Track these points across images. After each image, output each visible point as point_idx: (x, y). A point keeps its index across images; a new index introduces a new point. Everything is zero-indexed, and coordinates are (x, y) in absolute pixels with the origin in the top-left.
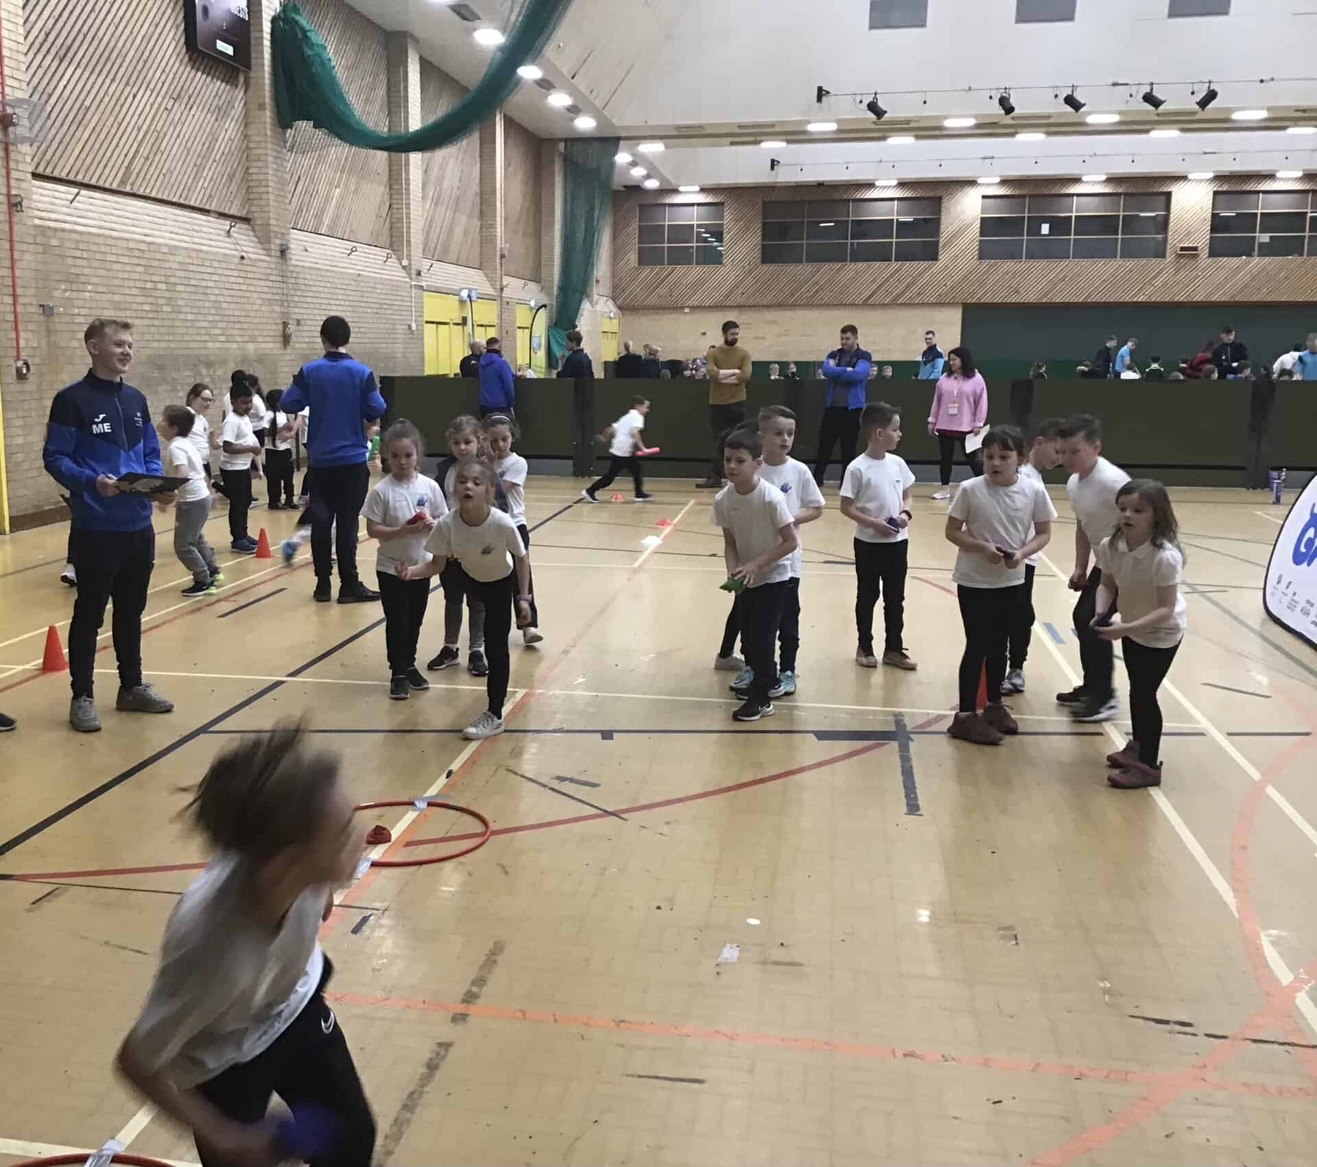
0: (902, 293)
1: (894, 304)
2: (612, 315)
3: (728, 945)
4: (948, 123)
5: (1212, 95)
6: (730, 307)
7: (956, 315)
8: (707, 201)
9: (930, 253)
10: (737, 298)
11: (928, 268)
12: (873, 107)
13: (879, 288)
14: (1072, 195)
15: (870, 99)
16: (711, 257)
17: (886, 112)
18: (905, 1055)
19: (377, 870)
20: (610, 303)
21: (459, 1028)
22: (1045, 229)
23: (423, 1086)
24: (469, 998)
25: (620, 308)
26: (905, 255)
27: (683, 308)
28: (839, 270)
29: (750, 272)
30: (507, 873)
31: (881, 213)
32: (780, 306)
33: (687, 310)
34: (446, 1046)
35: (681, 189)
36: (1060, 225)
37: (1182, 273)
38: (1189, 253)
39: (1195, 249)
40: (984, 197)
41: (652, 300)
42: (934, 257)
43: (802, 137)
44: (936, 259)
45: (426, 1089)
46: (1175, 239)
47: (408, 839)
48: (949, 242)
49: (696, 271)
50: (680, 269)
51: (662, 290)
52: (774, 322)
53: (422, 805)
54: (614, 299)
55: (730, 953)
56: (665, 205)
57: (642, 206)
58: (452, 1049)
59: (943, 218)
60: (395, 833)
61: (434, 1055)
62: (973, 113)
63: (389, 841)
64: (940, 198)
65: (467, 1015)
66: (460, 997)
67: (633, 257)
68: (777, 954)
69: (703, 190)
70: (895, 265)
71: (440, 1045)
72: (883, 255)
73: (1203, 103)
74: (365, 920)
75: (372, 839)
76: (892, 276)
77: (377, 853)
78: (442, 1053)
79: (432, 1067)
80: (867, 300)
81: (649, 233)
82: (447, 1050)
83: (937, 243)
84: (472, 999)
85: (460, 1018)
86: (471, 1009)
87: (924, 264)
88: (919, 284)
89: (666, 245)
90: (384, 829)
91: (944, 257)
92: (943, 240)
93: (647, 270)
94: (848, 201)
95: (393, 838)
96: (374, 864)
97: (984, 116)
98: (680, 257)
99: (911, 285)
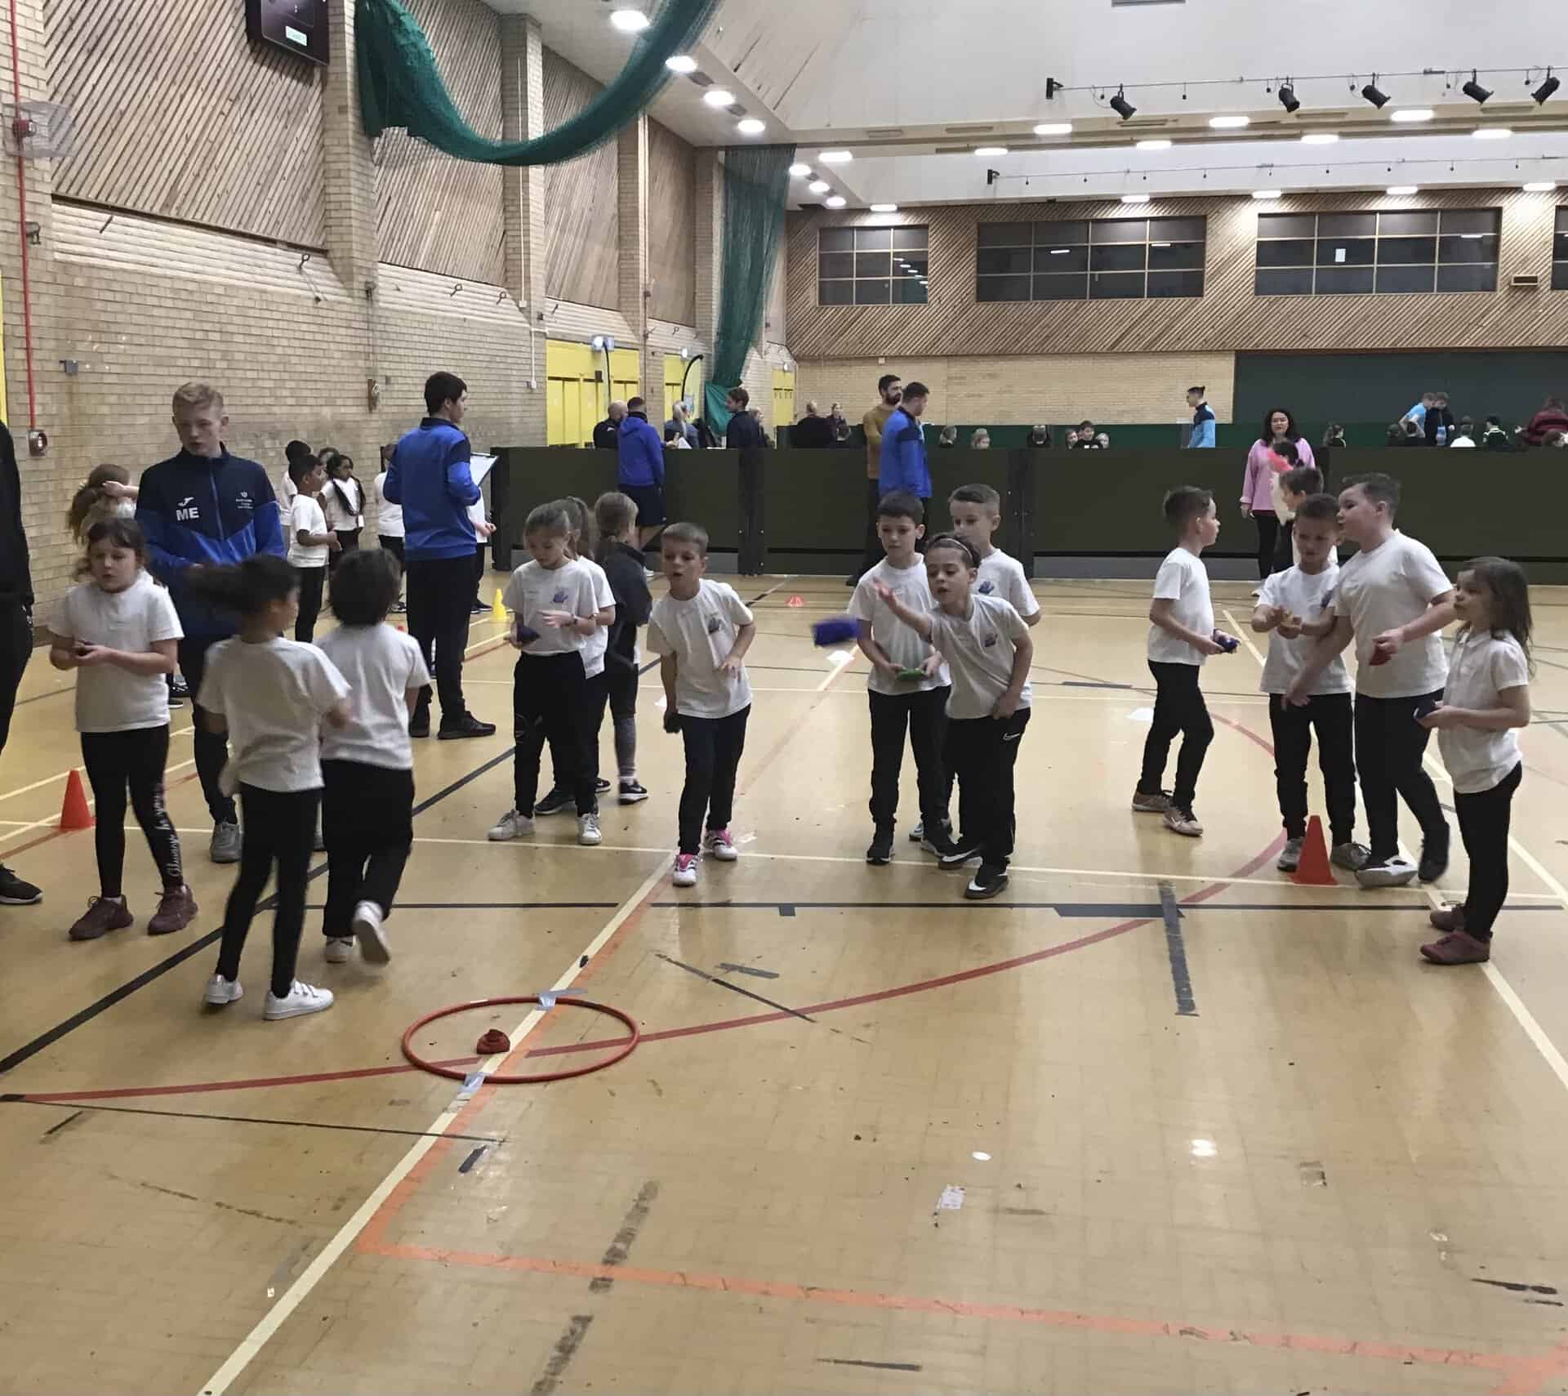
0: (1159, 338)
1: (1148, 352)
2: (786, 368)
3: (949, 1188)
4: (1215, 123)
5: (1551, 85)
6: (936, 356)
7: (1227, 365)
8: (906, 223)
9: (1193, 287)
10: (946, 346)
11: (1192, 306)
12: (1118, 104)
13: (1128, 331)
14: (1374, 213)
15: (1114, 93)
16: (913, 294)
17: (1134, 110)
18: (1182, 1332)
19: (491, 1088)
20: (784, 351)
21: (598, 1298)
22: (1340, 255)
23: (554, 1374)
24: (613, 1257)
25: (797, 358)
26: (1161, 290)
27: (876, 358)
28: (1076, 309)
29: (964, 312)
30: (660, 1092)
31: (1126, 237)
32: (1001, 355)
33: (882, 361)
34: (584, 1321)
35: (873, 208)
36: (1360, 250)
37: (1520, 310)
38: (1525, 285)
39: (1534, 279)
40: (1261, 216)
41: (835, 350)
42: (1199, 292)
43: (1030, 142)
44: (1201, 295)
45: (559, 1378)
46: (1508, 267)
47: (531, 1048)
48: (1218, 272)
49: (895, 311)
50: (873, 310)
51: (851, 336)
52: (992, 376)
53: (548, 1002)
54: (789, 347)
55: (952, 1198)
56: (852, 228)
57: (822, 230)
58: (591, 1325)
59: (1208, 242)
60: (515, 1039)
61: (568, 1333)
62: (1246, 110)
63: (507, 1049)
64: (1205, 217)
65: (610, 1280)
66: (602, 1255)
67: (812, 294)
68: (1015, 1199)
69: (900, 210)
70: (1147, 303)
71: (577, 1319)
72: (1131, 290)
73: (1541, 96)
74: (477, 1153)
75: (485, 1048)
76: (1145, 315)
77: (491, 1066)
78: (579, 1329)
79: (566, 1349)
80: (1113, 346)
81: (834, 264)
82: (584, 1327)
83: (1202, 274)
84: (617, 1259)
85: (600, 1284)
86: (614, 1272)
87: (1183, 302)
88: (1178, 327)
89: (855, 279)
90: (501, 1034)
91: (1211, 291)
92: (1209, 269)
93: (830, 311)
94: (1087, 222)
95: (512, 1048)
96: (488, 1081)
97: (1263, 113)
98: (872, 294)
99: (1168, 327)
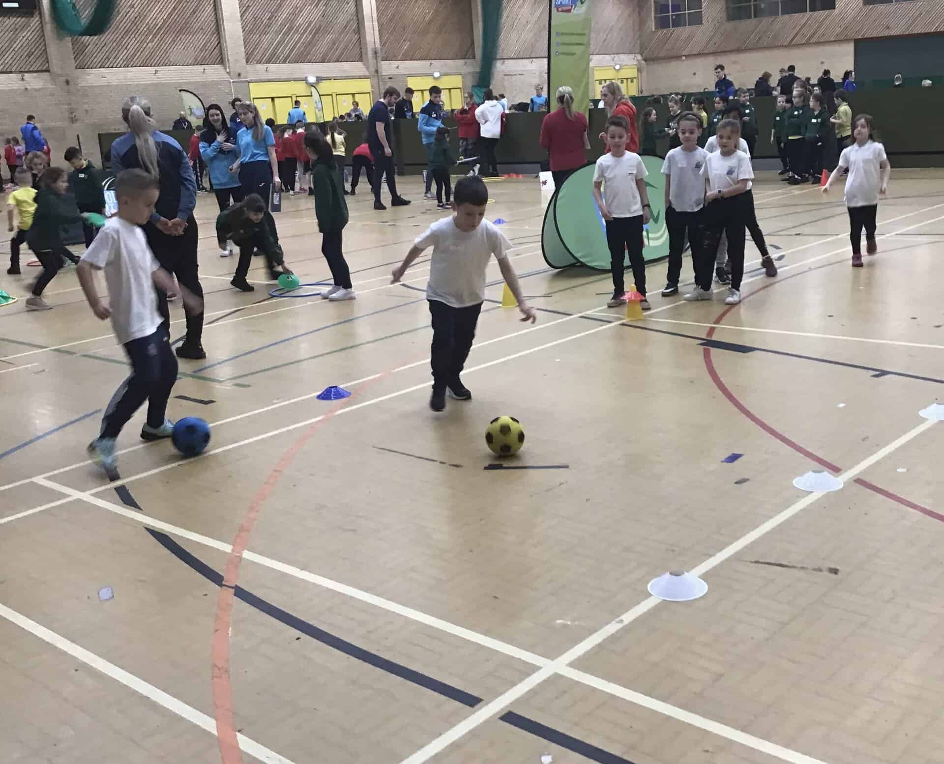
0: (814, 34)
1: (808, 44)
7: (850, 48)
10: (712, 47)
11: (829, 15)
13: (798, 32)
16: (696, 20)
25: (645, 60)
26: (815, 7)
27: (681, 57)
28: (774, 21)
29: (719, 28)
33: (684, 58)
41: (662, 54)
44: (834, 8)
49: (688, 30)
50: (679, 30)
51: (668, 46)
54: (641, 54)
67: (652, 24)
70: (808, 14)
72: (800, 8)
76: (807, 21)
80: (791, 42)
87: (827, 12)
88: (822, 28)
89: (687, 12)
91: (839, 6)
93: (660, 32)
98: (677, 23)
99: (819, 27)
